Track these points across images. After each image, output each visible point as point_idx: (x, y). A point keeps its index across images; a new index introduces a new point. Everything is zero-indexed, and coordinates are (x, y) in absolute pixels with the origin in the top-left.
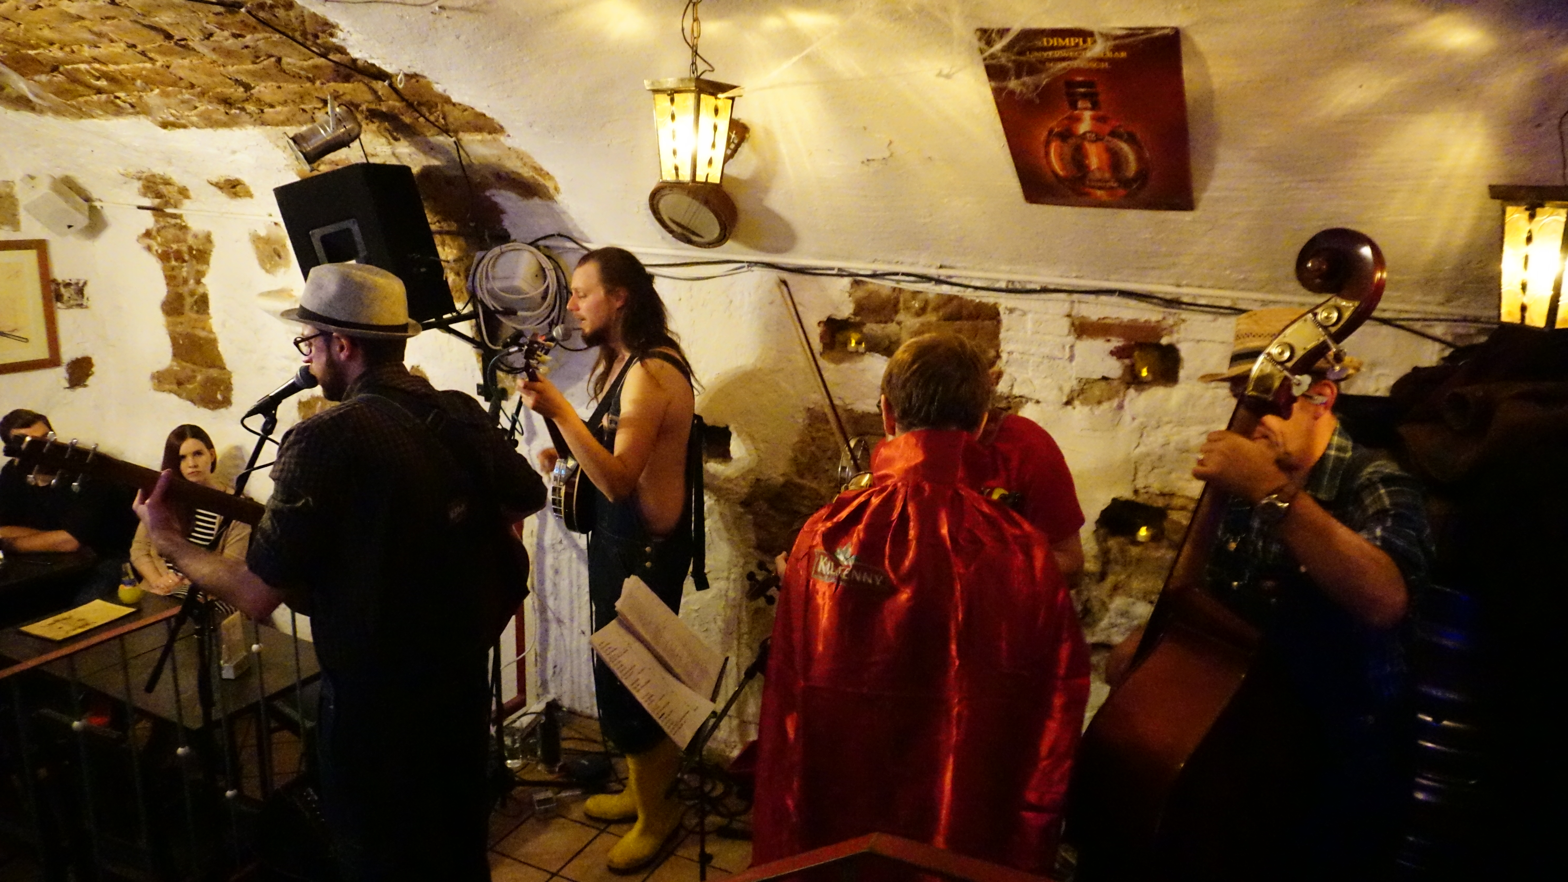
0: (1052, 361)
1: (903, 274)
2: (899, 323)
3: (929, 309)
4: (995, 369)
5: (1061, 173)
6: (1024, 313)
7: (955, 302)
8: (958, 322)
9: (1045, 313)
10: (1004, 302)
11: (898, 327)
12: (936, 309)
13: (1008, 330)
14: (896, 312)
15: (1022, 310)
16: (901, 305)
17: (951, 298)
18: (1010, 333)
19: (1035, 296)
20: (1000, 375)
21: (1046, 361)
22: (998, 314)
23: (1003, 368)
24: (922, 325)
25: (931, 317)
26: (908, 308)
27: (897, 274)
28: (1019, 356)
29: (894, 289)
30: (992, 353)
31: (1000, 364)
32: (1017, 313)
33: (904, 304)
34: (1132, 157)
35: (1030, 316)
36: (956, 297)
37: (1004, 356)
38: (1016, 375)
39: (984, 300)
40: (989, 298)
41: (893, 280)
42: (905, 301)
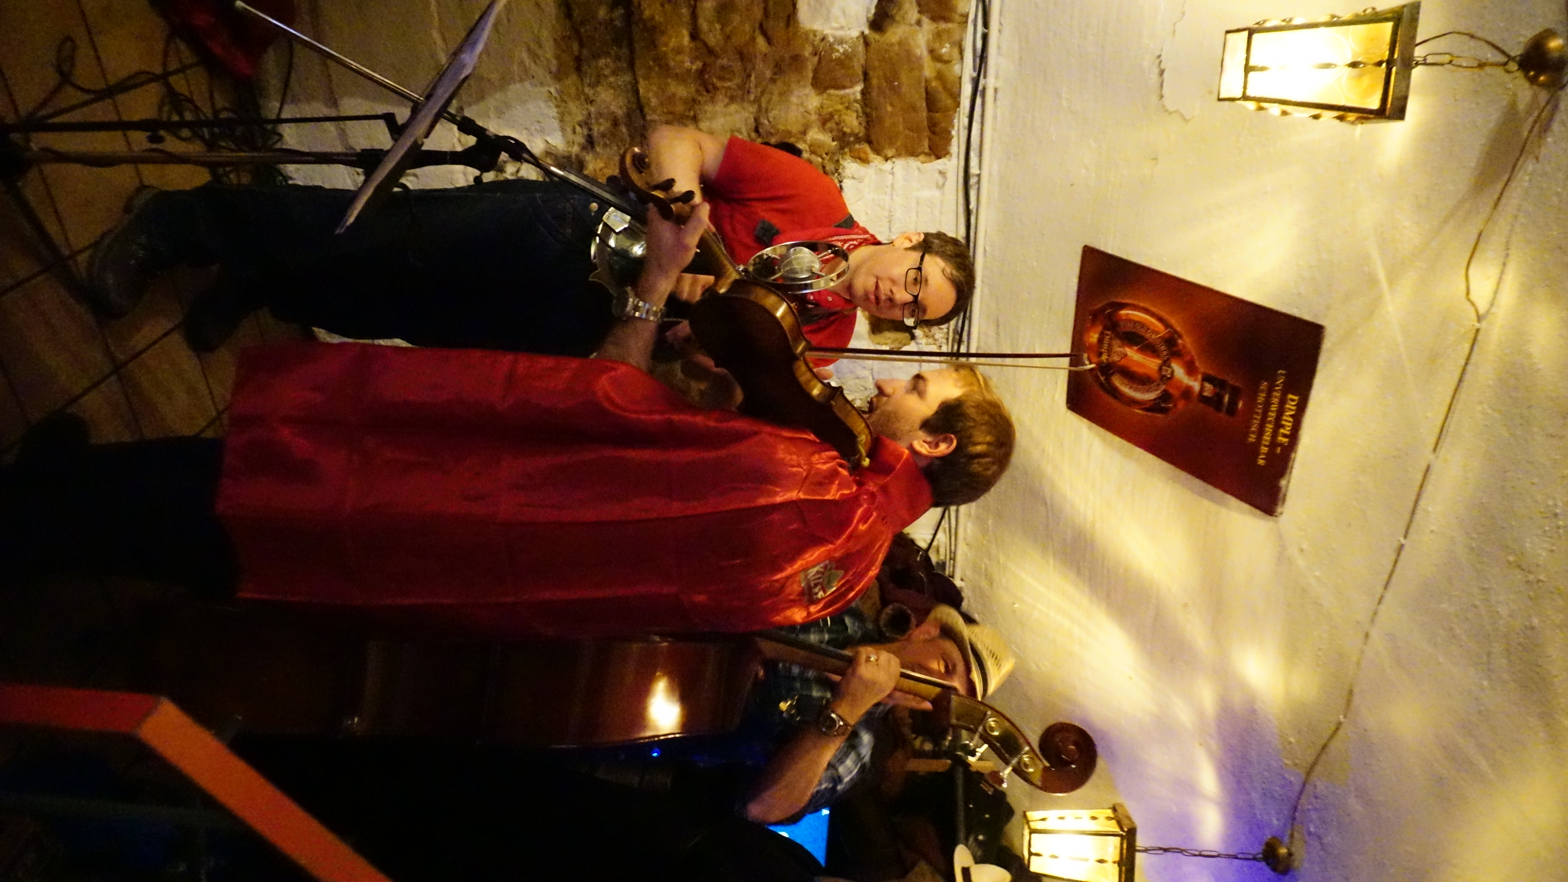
0: (887, 220)
1: (985, 37)
2: (919, 23)
3: (939, 65)
4: (872, 156)
5: (1123, 312)
6: (941, 187)
7: (949, 102)
8: (924, 105)
9: (941, 213)
10: (952, 164)
11: (913, 22)
12: (940, 76)
13: (919, 169)
14: (934, 19)
15: (944, 185)
16: (943, 26)
17: (956, 97)
18: (916, 172)
19: (961, 201)
20: (865, 161)
21: (886, 214)
22: (938, 157)
23: (872, 164)
24: (919, 58)
25: (929, 70)
26: (938, 35)
27: (986, 25)
28: (889, 183)
29: (966, 16)
30: (890, 153)
31: (877, 161)
32: (940, 180)
33: (944, 30)
34: (1138, 396)
35: (937, 194)
36: (958, 105)
37: (888, 165)
38: (866, 181)
39: (954, 141)
40: (957, 146)
41: (976, 16)
42: (948, 31)
